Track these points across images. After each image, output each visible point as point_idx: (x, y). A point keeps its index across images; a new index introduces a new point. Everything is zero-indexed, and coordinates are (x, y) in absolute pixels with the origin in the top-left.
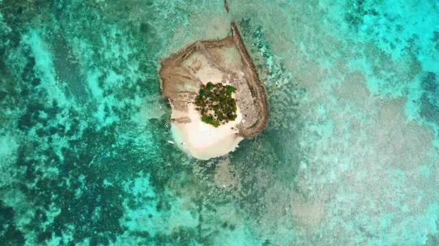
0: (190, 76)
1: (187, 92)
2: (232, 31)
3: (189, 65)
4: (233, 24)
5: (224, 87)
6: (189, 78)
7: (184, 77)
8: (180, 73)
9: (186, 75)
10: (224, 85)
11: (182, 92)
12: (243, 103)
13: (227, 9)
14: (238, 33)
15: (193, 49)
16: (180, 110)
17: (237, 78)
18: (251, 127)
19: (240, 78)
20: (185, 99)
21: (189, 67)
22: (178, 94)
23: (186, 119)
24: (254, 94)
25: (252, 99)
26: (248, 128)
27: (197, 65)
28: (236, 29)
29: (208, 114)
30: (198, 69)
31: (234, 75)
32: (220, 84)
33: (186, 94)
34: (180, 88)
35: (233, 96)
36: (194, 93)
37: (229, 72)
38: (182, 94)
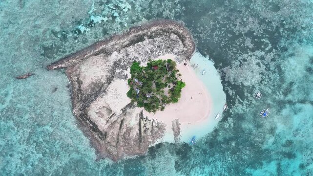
0: (119, 120)
1: (140, 124)
2: (59, 69)
3: (105, 122)
4: (49, 68)
5: (133, 76)
6: (122, 122)
7: (120, 127)
8: (116, 133)
9: (118, 126)
10: (130, 76)
11: (140, 130)
12: (152, 52)
13: (29, 75)
14: (61, 61)
15: (83, 119)
16: (163, 132)
17: (120, 61)
18: (183, 41)
19: (120, 56)
20: (149, 126)
21: (107, 121)
22: (143, 134)
23: (175, 124)
24: (141, 39)
25: (147, 41)
26: (184, 45)
27: (104, 112)
28: (56, 63)
29: (168, 95)
30: (110, 111)
31: (116, 64)
32: (130, 82)
33: (142, 125)
34: (134, 133)
35: (144, 65)
36: (141, 115)
37: (113, 71)
38: (143, 130)
